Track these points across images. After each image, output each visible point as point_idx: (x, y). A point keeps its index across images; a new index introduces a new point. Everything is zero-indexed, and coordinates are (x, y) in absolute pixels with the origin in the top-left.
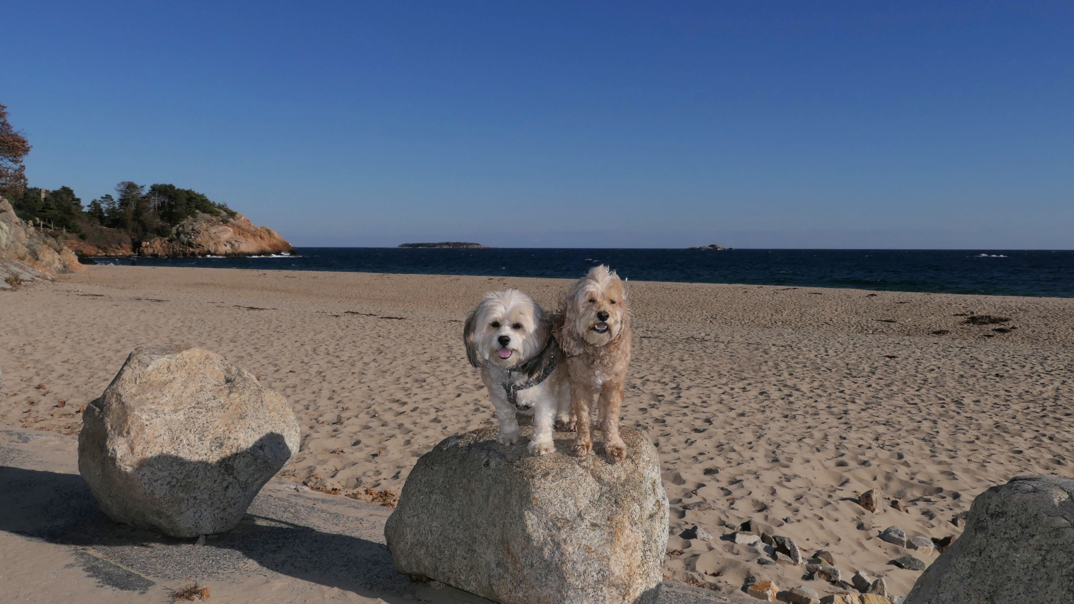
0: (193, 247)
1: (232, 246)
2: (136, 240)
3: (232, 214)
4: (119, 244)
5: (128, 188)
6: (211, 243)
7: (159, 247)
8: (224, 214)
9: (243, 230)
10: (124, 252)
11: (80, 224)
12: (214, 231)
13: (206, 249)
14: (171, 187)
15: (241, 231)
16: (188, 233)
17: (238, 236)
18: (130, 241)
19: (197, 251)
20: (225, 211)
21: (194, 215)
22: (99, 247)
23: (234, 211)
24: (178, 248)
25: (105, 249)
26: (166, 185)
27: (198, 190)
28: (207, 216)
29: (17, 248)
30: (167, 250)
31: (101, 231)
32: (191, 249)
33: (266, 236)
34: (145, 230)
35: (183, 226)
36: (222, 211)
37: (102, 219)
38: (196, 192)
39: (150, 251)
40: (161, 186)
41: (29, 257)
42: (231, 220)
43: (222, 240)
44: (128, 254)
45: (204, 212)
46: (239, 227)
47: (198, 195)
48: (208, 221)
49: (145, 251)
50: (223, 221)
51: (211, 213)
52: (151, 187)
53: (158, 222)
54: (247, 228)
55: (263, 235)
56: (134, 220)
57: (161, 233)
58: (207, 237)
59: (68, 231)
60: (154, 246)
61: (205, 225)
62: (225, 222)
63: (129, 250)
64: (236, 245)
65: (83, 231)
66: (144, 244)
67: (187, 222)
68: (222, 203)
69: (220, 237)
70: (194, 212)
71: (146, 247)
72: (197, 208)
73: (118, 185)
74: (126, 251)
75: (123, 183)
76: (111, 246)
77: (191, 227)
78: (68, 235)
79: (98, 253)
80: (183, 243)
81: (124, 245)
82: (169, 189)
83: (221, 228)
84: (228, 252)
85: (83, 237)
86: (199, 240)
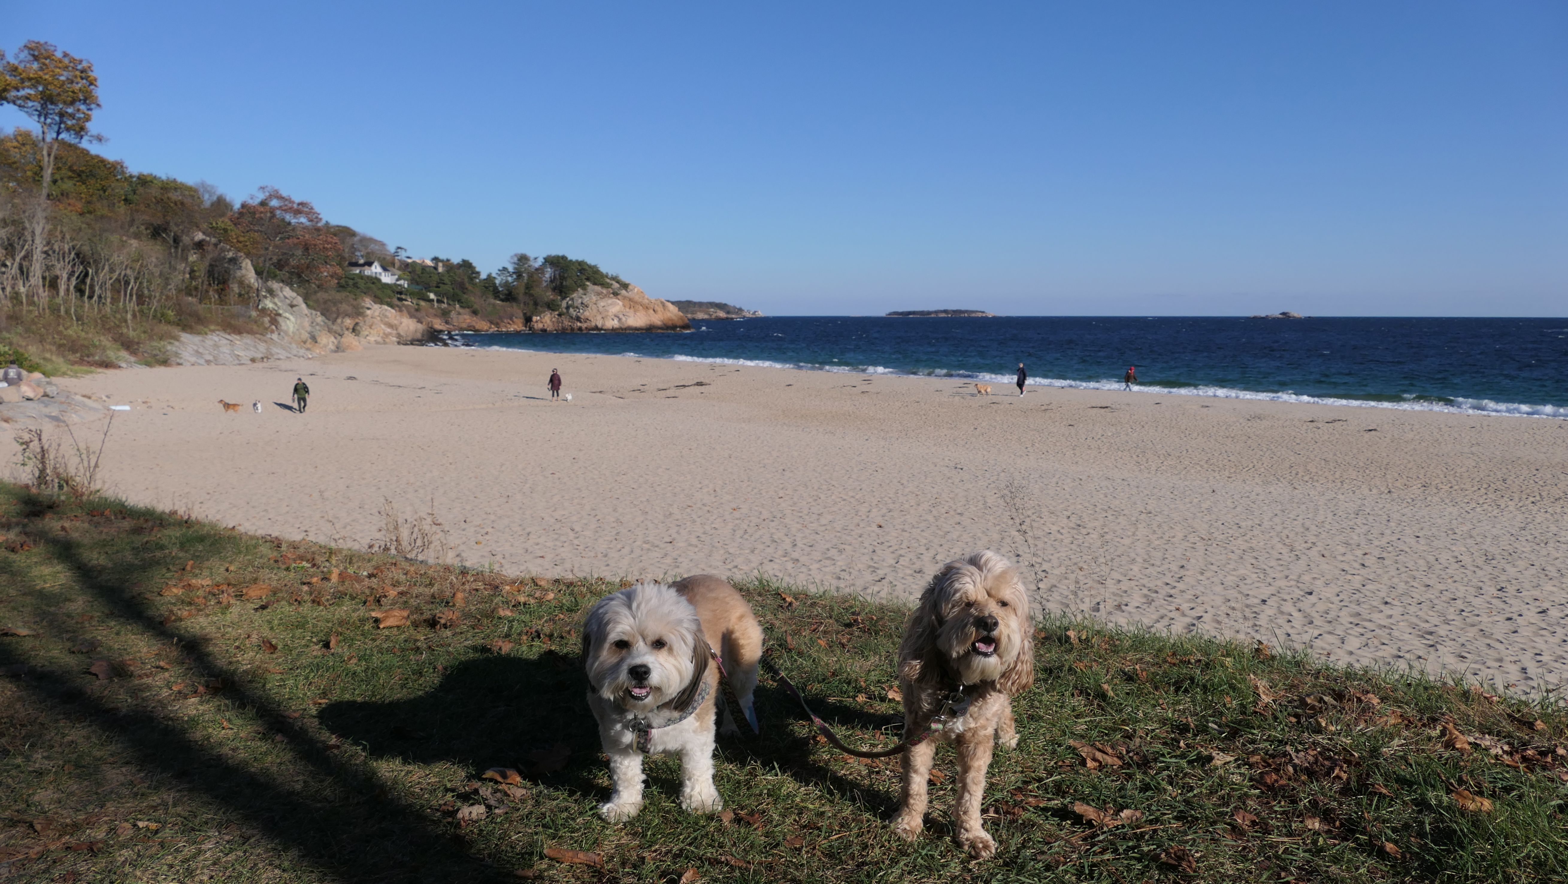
0: (581, 322)
1: (620, 320)
2: (528, 314)
3: (625, 286)
4: (511, 319)
5: (519, 260)
6: (599, 317)
7: (548, 322)
8: (616, 285)
9: (636, 303)
10: (516, 327)
11: (473, 299)
12: (602, 304)
13: (593, 324)
14: (564, 258)
15: (633, 304)
16: (577, 307)
17: (628, 310)
18: (521, 315)
19: (584, 326)
20: (618, 282)
21: (584, 288)
22: (491, 323)
23: (627, 282)
24: (567, 323)
25: (497, 325)
26: (558, 257)
27: (591, 261)
28: (598, 288)
29: (300, 334)
30: (556, 325)
31: (494, 305)
32: (579, 324)
33: (659, 309)
34: (536, 304)
35: (572, 299)
36: (614, 282)
37: (496, 293)
38: (589, 262)
39: (540, 326)
40: (554, 257)
41: (310, 341)
42: (624, 292)
43: (610, 314)
44: (518, 329)
45: (595, 284)
46: (630, 300)
47: (590, 267)
48: (598, 294)
49: (536, 327)
50: (613, 293)
51: (604, 285)
52: (544, 259)
53: (550, 295)
54: (640, 300)
55: (656, 308)
56: (526, 293)
57: (551, 306)
58: (595, 311)
59: (461, 307)
60: (544, 321)
61: (594, 298)
62: (616, 294)
63: (521, 325)
64: (624, 319)
65: (476, 306)
66: (535, 318)
67: (577, 296)
68: (614, 275)
69: (608, 311)
70: (584, 285)
71: (537, 322)
72: (588, 279)
73: (512, 257)
74: (517, 326)
75: (516, 255)
76: (503, 321)
77: (580, 301)
78: (461, 311)
79: (490, 328)
80: (572, 317)
81: (515, 320)
82: (561, 261)
83: (610, 301)
84: (615, 326)
85: (475, 313)
86: (587, 314)
